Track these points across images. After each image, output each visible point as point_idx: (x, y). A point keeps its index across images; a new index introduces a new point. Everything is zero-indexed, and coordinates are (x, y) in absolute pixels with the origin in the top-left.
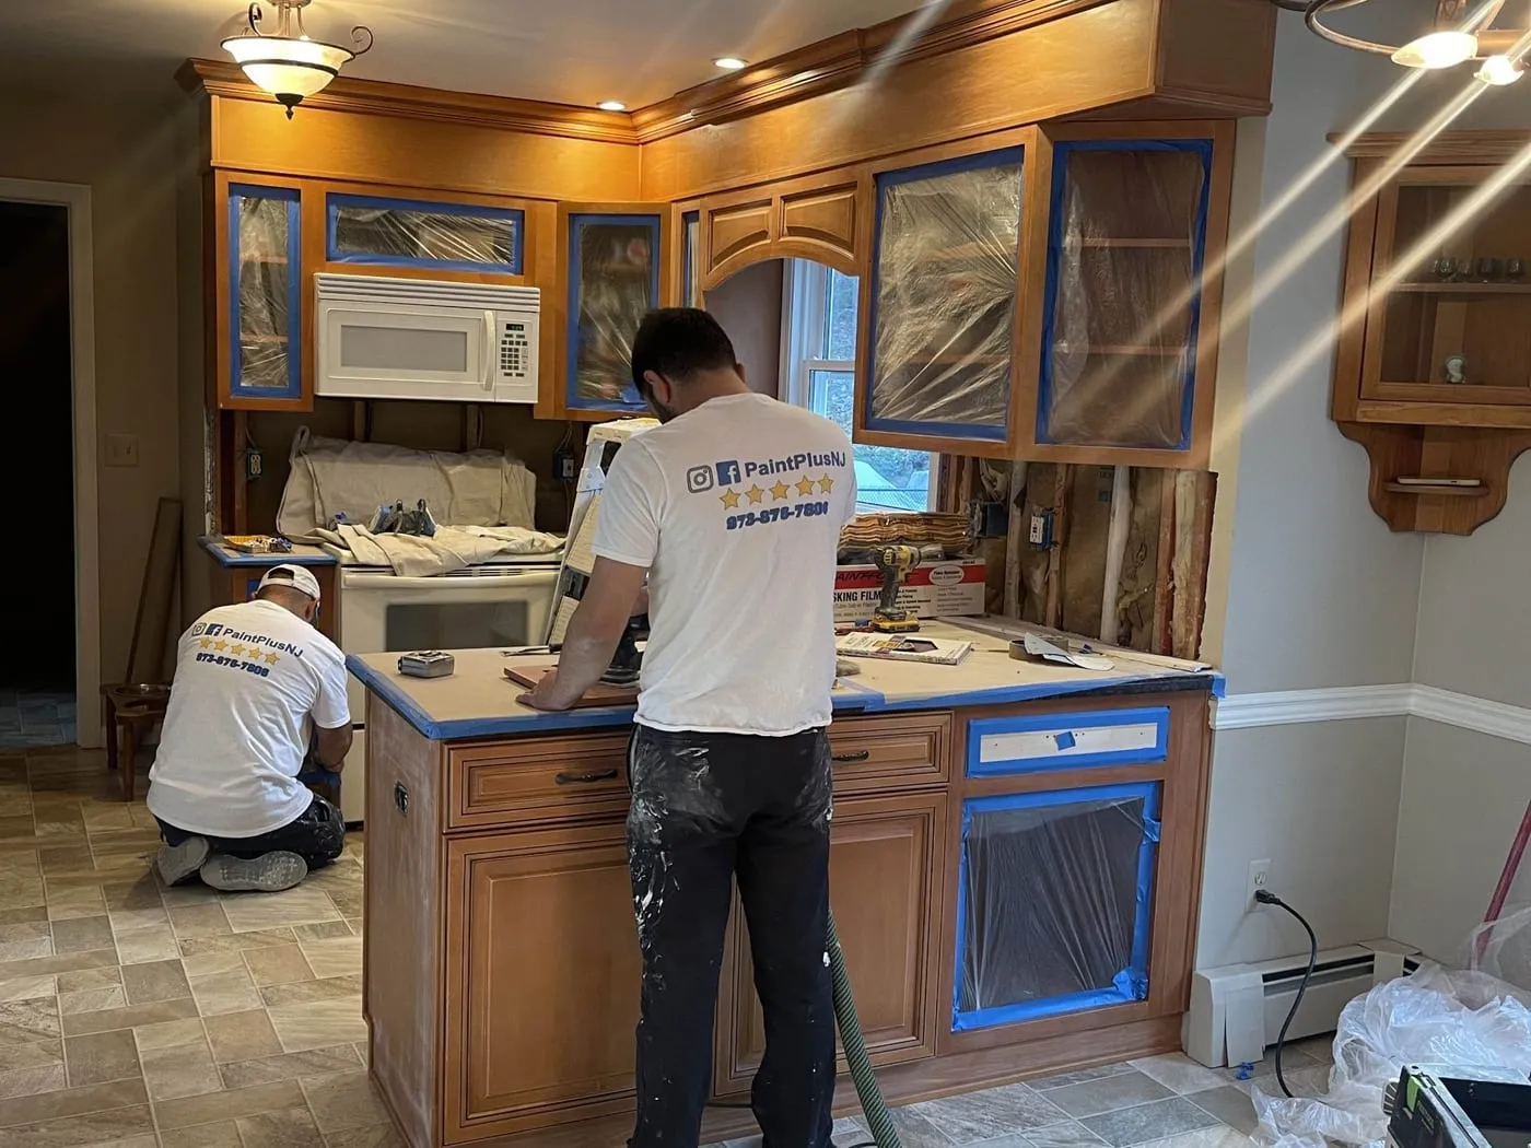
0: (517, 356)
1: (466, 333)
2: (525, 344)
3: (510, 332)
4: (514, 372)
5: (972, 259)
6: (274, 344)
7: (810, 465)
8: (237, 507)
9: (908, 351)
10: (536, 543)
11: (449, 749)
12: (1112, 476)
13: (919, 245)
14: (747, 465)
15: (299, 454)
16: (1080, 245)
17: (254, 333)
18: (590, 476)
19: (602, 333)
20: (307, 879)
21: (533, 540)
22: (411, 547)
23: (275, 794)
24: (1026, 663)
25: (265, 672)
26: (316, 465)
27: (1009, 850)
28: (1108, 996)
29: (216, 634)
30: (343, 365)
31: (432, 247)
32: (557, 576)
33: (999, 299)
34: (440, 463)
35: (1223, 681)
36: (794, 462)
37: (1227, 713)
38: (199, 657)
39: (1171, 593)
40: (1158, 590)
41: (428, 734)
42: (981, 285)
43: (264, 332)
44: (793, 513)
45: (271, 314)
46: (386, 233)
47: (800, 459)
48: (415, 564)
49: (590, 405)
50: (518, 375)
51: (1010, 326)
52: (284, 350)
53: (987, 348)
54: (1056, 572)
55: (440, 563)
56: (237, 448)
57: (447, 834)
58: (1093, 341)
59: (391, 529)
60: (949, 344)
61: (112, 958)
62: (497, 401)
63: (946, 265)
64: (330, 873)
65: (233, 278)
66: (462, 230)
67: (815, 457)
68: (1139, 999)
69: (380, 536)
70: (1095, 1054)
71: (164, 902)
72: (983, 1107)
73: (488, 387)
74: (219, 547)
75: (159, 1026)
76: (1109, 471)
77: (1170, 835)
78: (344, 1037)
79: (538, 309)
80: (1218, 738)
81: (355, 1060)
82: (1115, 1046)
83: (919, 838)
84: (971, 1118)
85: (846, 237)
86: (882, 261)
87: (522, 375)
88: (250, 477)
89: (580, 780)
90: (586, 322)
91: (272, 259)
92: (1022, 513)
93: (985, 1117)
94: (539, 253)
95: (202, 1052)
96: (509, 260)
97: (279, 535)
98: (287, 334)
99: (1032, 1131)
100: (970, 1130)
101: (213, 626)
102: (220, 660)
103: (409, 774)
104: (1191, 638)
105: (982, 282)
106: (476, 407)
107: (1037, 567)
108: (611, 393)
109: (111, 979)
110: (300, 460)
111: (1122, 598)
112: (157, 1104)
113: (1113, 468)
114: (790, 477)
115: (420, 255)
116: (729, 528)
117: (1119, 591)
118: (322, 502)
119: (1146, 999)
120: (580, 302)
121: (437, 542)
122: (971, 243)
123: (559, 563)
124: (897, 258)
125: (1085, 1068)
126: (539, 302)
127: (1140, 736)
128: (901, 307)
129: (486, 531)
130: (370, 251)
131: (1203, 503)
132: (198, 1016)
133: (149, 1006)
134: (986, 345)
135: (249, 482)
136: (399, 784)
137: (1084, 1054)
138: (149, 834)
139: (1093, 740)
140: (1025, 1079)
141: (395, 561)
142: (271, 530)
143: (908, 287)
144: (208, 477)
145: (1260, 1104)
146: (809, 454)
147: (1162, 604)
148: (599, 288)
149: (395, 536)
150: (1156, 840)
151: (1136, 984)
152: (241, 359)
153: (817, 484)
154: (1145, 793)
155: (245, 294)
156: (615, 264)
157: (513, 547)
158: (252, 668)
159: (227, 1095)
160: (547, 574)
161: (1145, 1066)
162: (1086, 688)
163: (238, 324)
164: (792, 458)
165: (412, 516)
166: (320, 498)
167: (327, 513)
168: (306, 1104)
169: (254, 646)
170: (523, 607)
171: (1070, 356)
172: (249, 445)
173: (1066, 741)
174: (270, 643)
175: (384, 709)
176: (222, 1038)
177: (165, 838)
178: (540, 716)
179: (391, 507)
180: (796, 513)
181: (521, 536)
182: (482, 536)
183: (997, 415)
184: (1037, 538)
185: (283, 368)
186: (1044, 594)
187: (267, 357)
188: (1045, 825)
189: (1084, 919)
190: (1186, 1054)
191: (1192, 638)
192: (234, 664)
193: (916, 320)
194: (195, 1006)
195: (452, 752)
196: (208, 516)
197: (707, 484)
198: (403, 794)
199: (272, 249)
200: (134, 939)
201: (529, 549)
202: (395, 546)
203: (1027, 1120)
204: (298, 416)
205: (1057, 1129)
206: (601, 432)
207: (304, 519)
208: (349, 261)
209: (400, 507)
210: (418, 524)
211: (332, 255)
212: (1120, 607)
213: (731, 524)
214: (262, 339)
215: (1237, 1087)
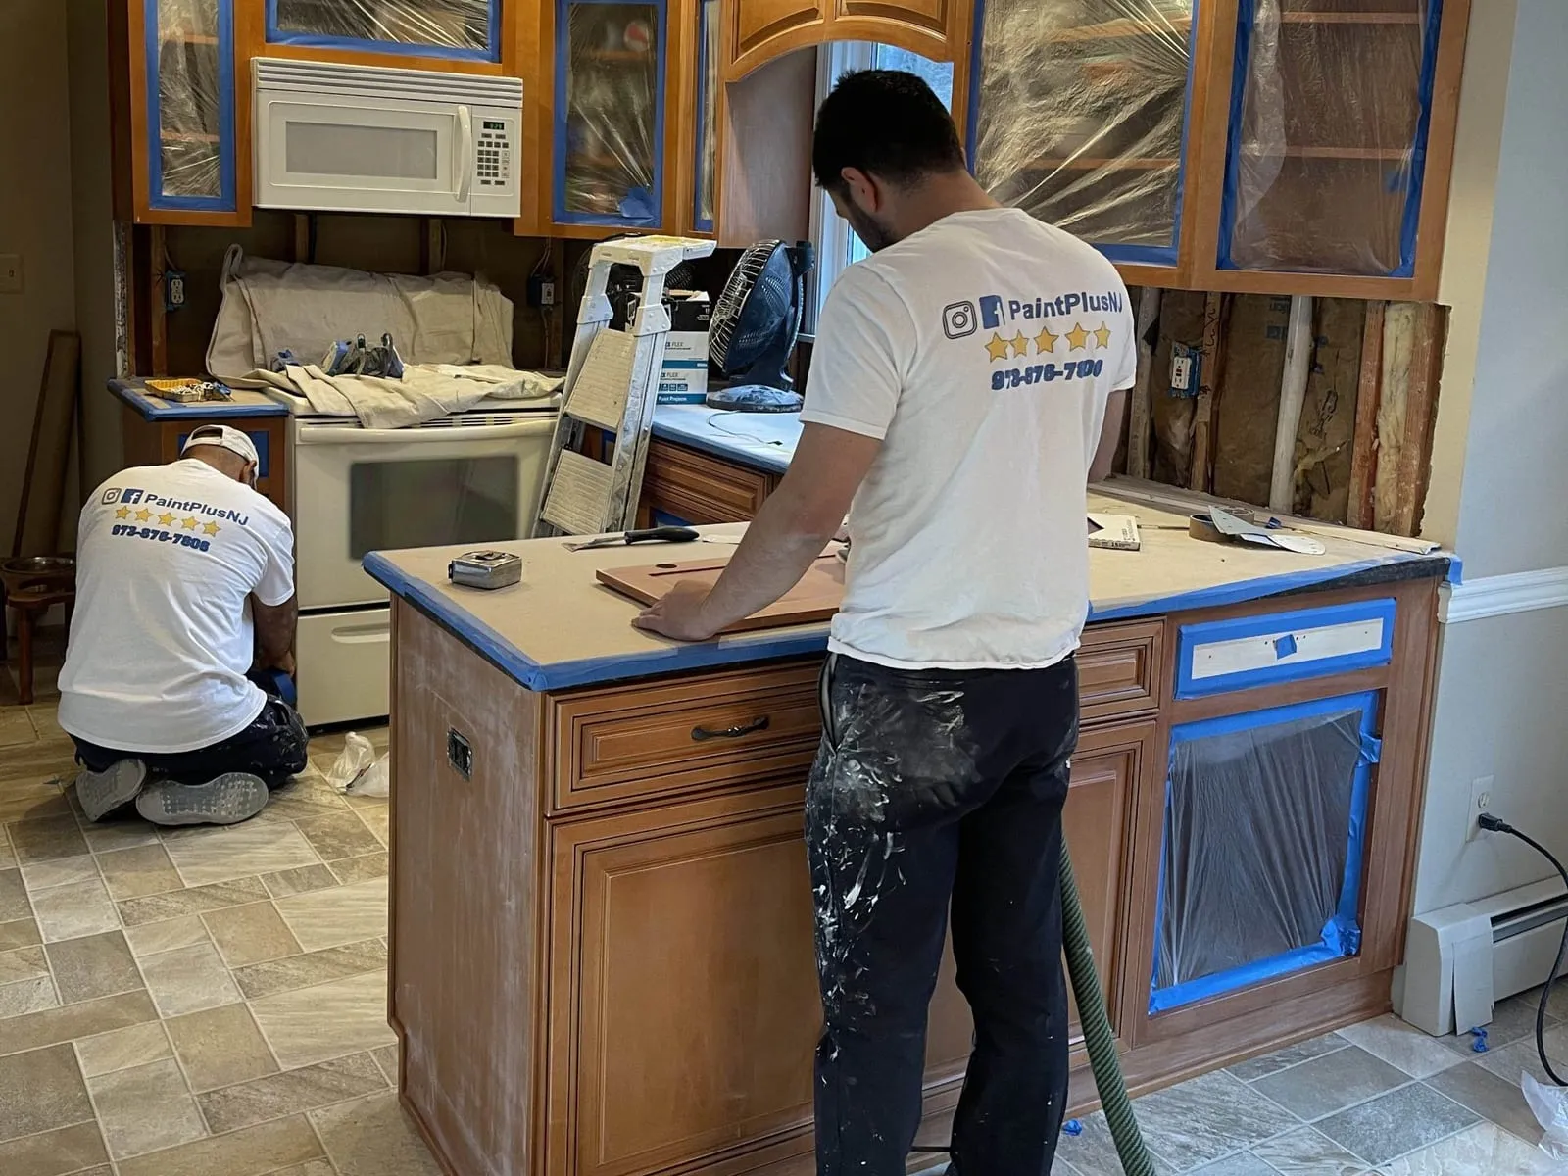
0: (496, 161)
1: (435, 132)
2: (505, 145)
3: (487, 131)
4: (493, 179)
5: (1122, 38)
6: (204, 145)
7: (1086, 310)
8: (155, 343)
9: (1027, 155)
10: (528, 386)
11: (556, 702)
12: (1287, 309)
13: (1042, 21)
14: (1011, 303)
15: (232, 279)
16: (1277, 20)
17: (178, 131)
18: (593, 306)
19: (592, 134)
20: (268, 805)
21: (524, 382)
22: (379, 393)
23: (224, 695)
24: (1218, 545)
25: (204, 546)
26: (254, 292)
27: (1216, 785)
28: (1315, 953)
29: (136, 501)
30: (289, 170)
31: (392, 26)
32: (552, 426)
33: (1162, 89)
34: (401, 288)
35: (1459, 565)
36: (1066, 304)
37: (1461, 604)
38: (116, 531)
39: (1374, 456)
40: (1357, 449)
41: (530, 684)
42: (1138, 71)
43: (191, 129)
44: (1061, 374)
45: (199, 107)
46: (337, 9)
47: (1072, 300)
48: (386, 413)
49: (582, 219)
50: (497, 183)
51: (1181, 122)
52: (216, 151)
53: (1144, 150)
54: (1206, 424)
55: (415, 412)
56: (154, 271)
57: (551, 818)
58: (1292, 139)
59: (350, 370)
60: (1091, 143)
61: (32, 933)
62: (474, 214)
63: (1083, 47)
64: (290, 795)
65: (151, 62)
66: (429, 8)
67: (1091, 298)
68: (1348, 954)
69: (337, 379)
70: (1303, 1024)
71: (90, 848)
72: (1190, 1110)
73: (463, 197)
74: (138, 393)
75: (105, 1036)
76: (1284, 303)
77: (1392, 751)
78: (356, 1040)
79: (520, 104)
80: (1448, 636)
81: (376, 1078)
82: (1321, 1014)
83: (1122, 779)
84: (1179, 1128)
85: (936, 15)
86: (985, 42)
87: (502, 183)
88: (171, 308)
89: (726, 734)
90: (576, 119)
91: (199, 40)
92: (1153, 352)
93: (1196, 1125)
94: (519, 36)
95: (169, 1074)
96: (484, 45)
97: (212, 380)
98: (219, 133)
99: (1262, 1145)
100: (1187, 1147)
101: (129, 492)
102: (145, 533)
103: (474, 722)
104: (1406, 510)
105: (1138, 67)
106: (439, 221)
107: (1178, 417)
108: (606, 204)
109: (34, 964)
110: (233, 286)
111: (1300, 458)
112: (122, 1165)
113: (1289, 298)
114: (1060, 324)
115: (378, 36)
116: (993, 388)
117: (1296, 448)
118: (261, 337)
119: (1358, 954)
120: (569, 97)
121: (410, 385)
122: (1121, 19)
123: (555, 409)
124: (1009, 39)
125: (1289, 1044)
126: (521, 95)
127: (1362, 636)
128: (1014, 100)
129: (462, 370)
130: (318, 31)
131: (1427, 343)
132: (158, 1017)
133: (90, 1004)
134: (1143, 146)
135: (168, 313)
136: (453, 733)
137: (1288, 1027)
138: (57, 748)
139: (1317, 643)
140: (1226, 1064)
141: (361, 410)
142: (199, 371)
143: (1027, 75)
144: (118, 307)
145: (1534, 1096)
146: (1084, 294)
147: (1362, 467)
148: (589, 79)
149: (357, 379)
150: (1375, 761)
151: (1345, 938)
152: (161, 163)
153: (1092, 335)
154: (1362, 706)
155: (166, 82)
156: (608, 51)
157: (501, 391)
158: (188, 541)
159: (212, 1144)
160: (541, 422)
161: (1356, 1035)
162: (1315, 580)
163: (157, 119)
164: (1063, 299)
165: (375, 353)
166: (259, 331)
167: (267, 350)
168: (324, 1153)
169: (187, 514)
170: (511, 463)
171: (1262, 161)
172: (168, 268)
173: (1286, 647)
174: (205, 509)
175: (424, 627)
176: (194, 1050)
177: (81, 760)
178: (680, 649)
179: (349, 343)
180: (1066, 373)
181: (506, 378)
182: (457, 377)
183: (1160, 233)
184: (1181, 382)
185: (214, 173)
186: (1187, 450)
187: (195, 159)
188: (1256, 748)
189: (1293, 864)
190: (1400, 1017)
191: (1408, 510)
192: (164, 536)
193: (1039, 116)
194: (151, 1001)
195: (559, 706)
196: (119, 354)
197: (969, 327)
198: (465, 750)
199: (197, 26)
200: (54, 905)
201: (519, 393)
202: (359, 391)
203: (1249, 1128)
204: (233, 234)
205: (1291, 1140)
206: (606, 254)
207: (239, 358)
208: (292, 43)
209: (361, 344)
210: (383, 364)
211: (273, 35)
212: (1300, 468)
213: (997, 382)
214: (189, 138)
215: (1479, 1063)
